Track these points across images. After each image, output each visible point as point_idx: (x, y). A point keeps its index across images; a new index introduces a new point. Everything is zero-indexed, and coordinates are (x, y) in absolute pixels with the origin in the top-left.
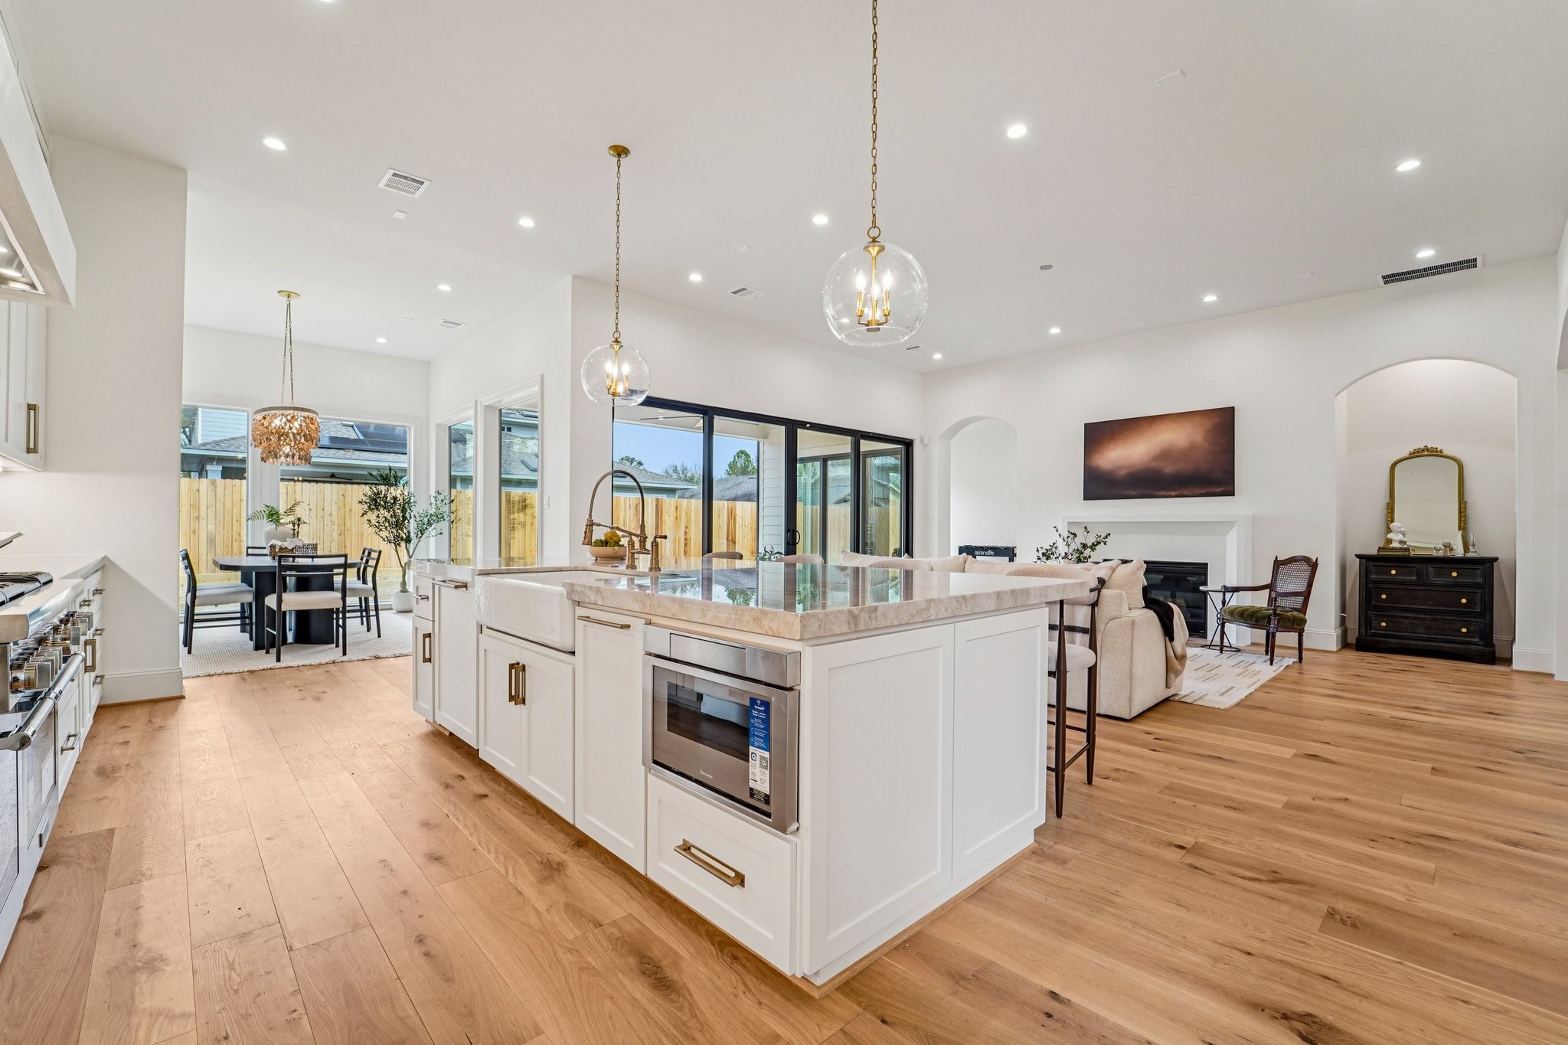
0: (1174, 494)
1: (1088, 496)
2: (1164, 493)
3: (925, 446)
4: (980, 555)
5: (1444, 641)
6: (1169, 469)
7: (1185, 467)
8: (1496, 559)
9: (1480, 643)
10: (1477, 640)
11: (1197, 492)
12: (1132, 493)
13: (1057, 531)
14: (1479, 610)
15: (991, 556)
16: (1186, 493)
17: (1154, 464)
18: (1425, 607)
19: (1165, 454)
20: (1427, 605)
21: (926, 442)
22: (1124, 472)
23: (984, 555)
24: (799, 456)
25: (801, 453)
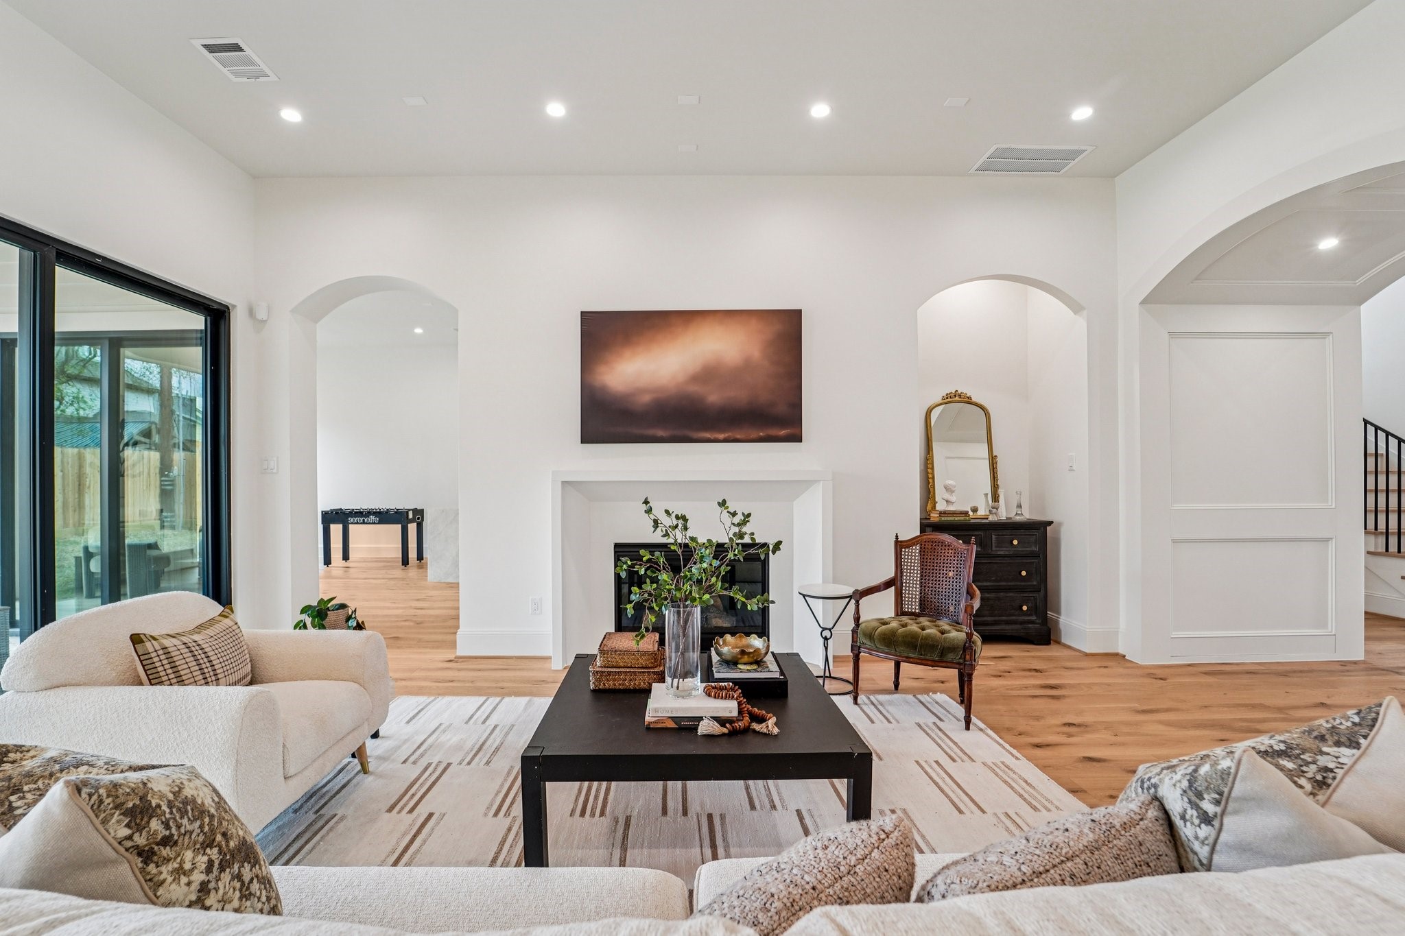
0: (722, 436)
1: (589, 436)
2: (707, 435)
3: (259, 324)
4: (357, 523)
5: (1007, 623)
6: (714, 397)
7: (736, 395)
8: (1050, 523)
9: (1037, 621)
10: (1034, 618)
11: (754, 435)
12: (660, 433)
13: (649, 511)
14: (1035, 583)
15: (374, 523)
16: (738, 436)
17: (694, 389)
18: (988, 584)
19: (708, 374)
20: (990, 581)
21: (262, 315)
22: (646, 398)
23: (364, 523)
24: (59, 328)
25: (64, 323)
